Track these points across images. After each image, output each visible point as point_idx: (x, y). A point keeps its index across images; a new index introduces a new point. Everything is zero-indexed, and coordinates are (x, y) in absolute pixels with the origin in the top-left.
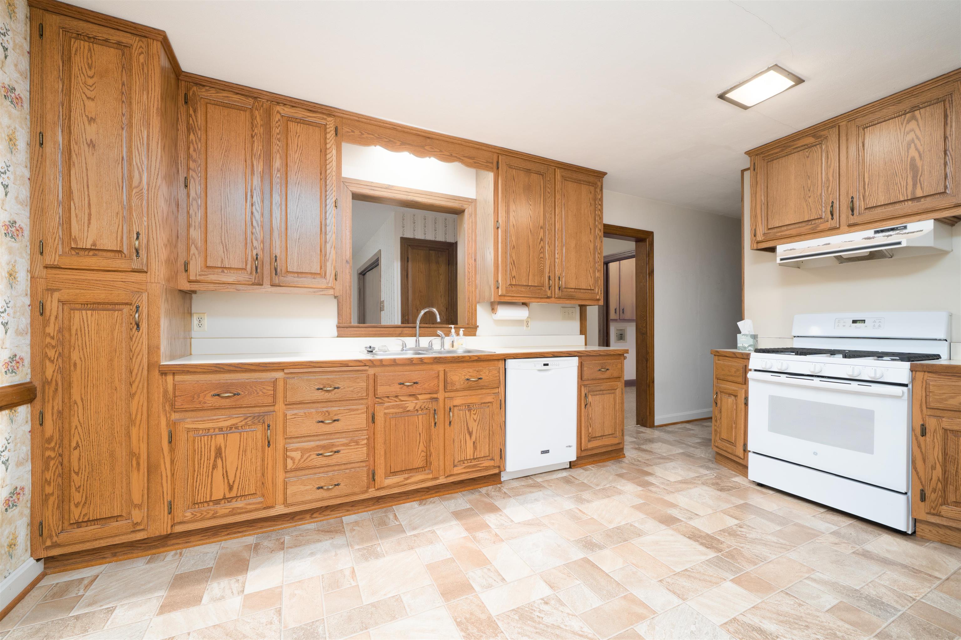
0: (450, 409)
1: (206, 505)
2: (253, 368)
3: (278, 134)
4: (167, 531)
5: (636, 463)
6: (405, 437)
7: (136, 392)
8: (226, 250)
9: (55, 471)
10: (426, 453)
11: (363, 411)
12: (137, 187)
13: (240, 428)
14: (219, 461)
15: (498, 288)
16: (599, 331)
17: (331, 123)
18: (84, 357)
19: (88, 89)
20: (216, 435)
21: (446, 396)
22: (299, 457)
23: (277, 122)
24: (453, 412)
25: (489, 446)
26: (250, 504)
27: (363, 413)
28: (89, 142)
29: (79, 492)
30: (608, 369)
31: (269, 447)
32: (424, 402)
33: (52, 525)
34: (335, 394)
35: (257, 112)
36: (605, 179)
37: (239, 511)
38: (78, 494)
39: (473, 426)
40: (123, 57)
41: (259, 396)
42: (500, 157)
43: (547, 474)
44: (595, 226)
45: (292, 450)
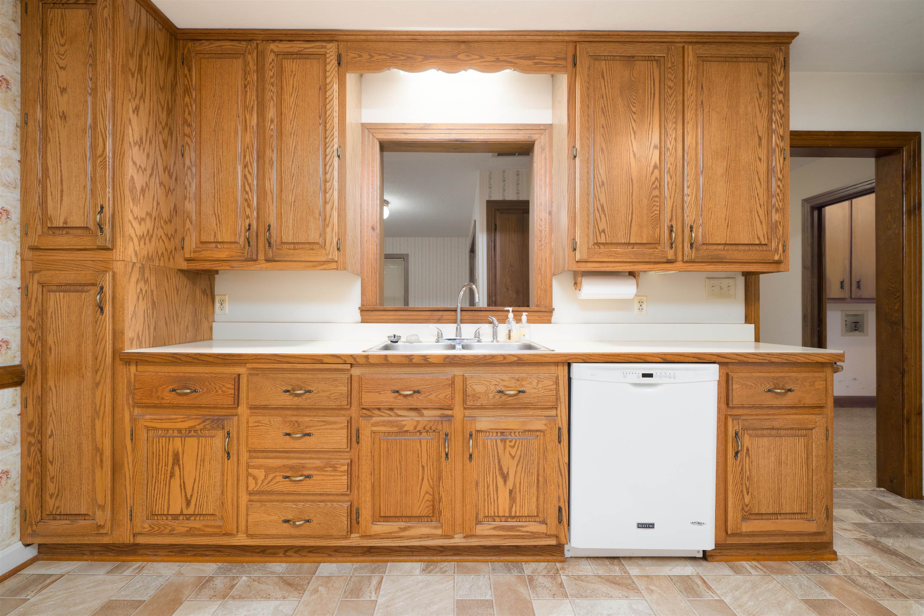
0: (471, 435)
1: (164, 518)
2: (211, 359)
3: (272, 77)
4: (130, 540)
5: (861, 580)
6: (401, 468)
7: (100, 381)
8: (219, 221)
9: (34, 458)
10: (433, 495)
11: (342, 425)
12: (100, 156)
13: (199, 432)
14: (177, 469)
15: (575, 250)
16: (804, 317)
17: (331, 50)
18: (58, 342)
19: (61, 58)
20: (173, 437)
21: (467, 414)
22: (262, 477)
23: (271, 63)
24: (476, 440)
25: (538, 500)
26: (207, 526)
27: (342, 428)
28: (61, 114)
29: (53, 483)
30: (790, 390)
31: (228, 459)
32: (430, 421)
33: (32, 513)
34: (306, 399)
35: (249, 56)
36: (795, 46)
37: (197, 532)
38: (52, 484)
39: (510, 466)
40: (91, 16)
41: (218, 395)
42: (578, 46)
43: (654, 562)
44: (770, 132)
45: (255, 467)
